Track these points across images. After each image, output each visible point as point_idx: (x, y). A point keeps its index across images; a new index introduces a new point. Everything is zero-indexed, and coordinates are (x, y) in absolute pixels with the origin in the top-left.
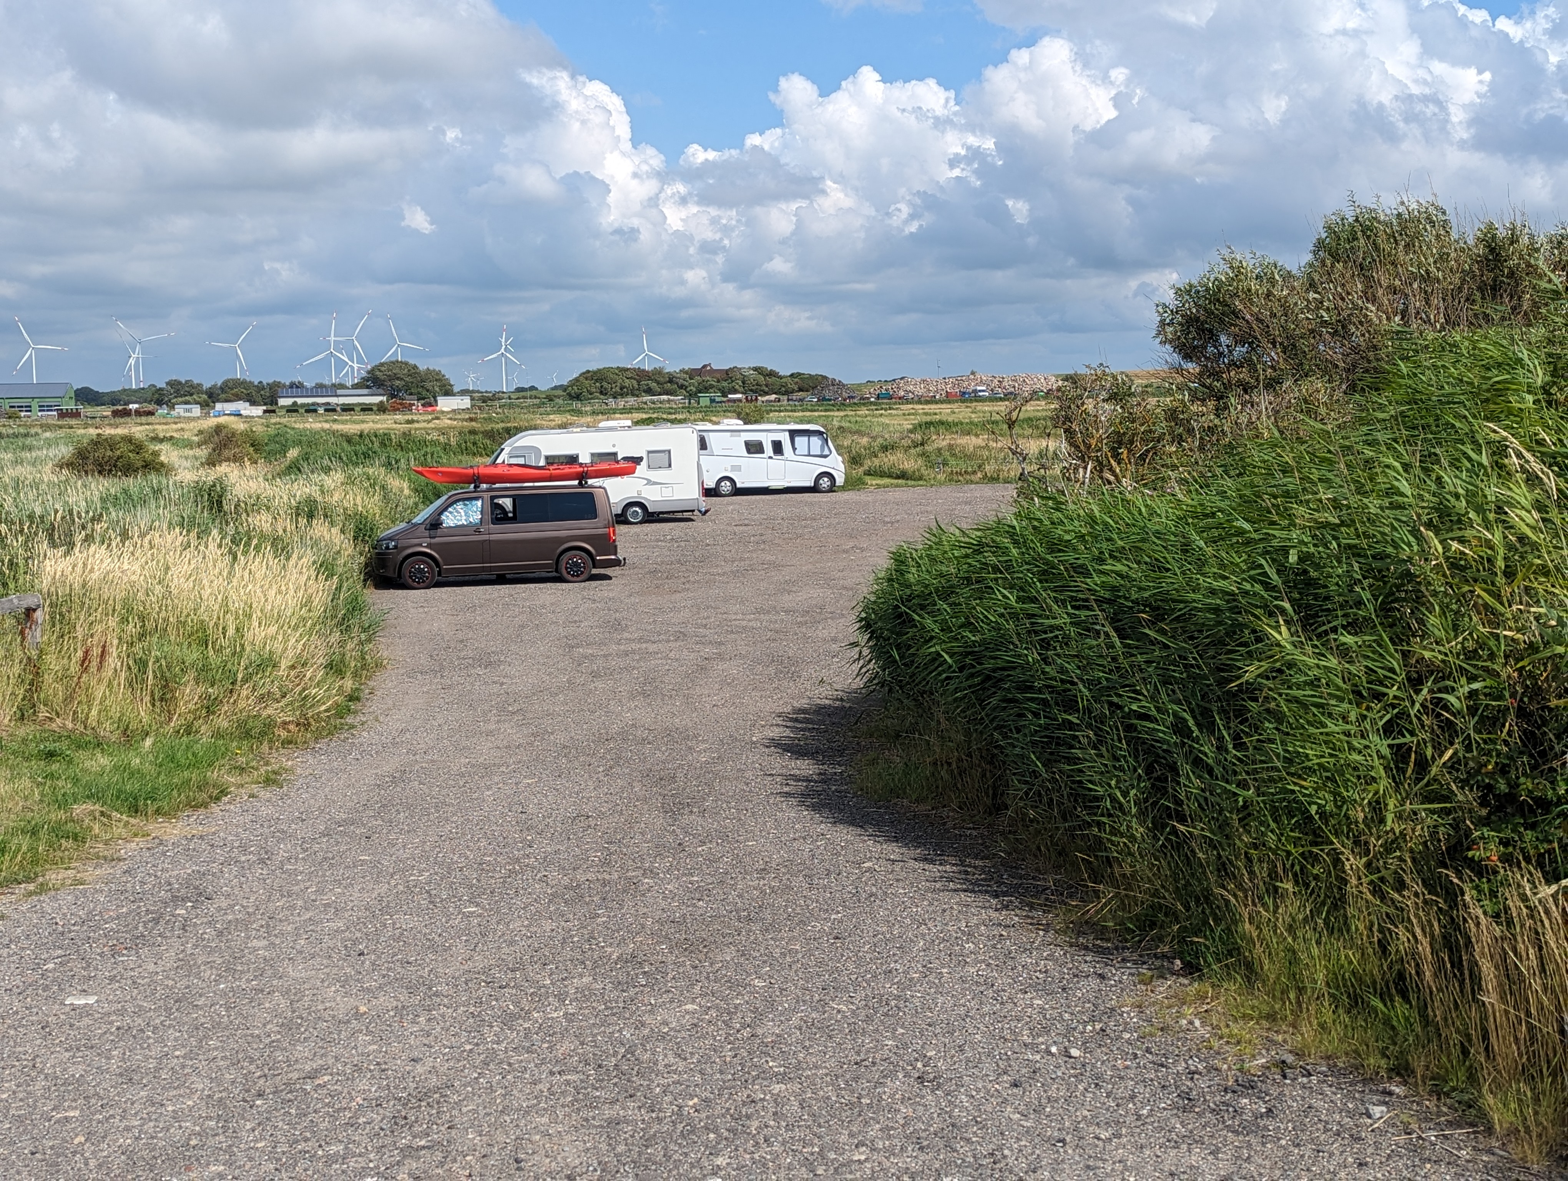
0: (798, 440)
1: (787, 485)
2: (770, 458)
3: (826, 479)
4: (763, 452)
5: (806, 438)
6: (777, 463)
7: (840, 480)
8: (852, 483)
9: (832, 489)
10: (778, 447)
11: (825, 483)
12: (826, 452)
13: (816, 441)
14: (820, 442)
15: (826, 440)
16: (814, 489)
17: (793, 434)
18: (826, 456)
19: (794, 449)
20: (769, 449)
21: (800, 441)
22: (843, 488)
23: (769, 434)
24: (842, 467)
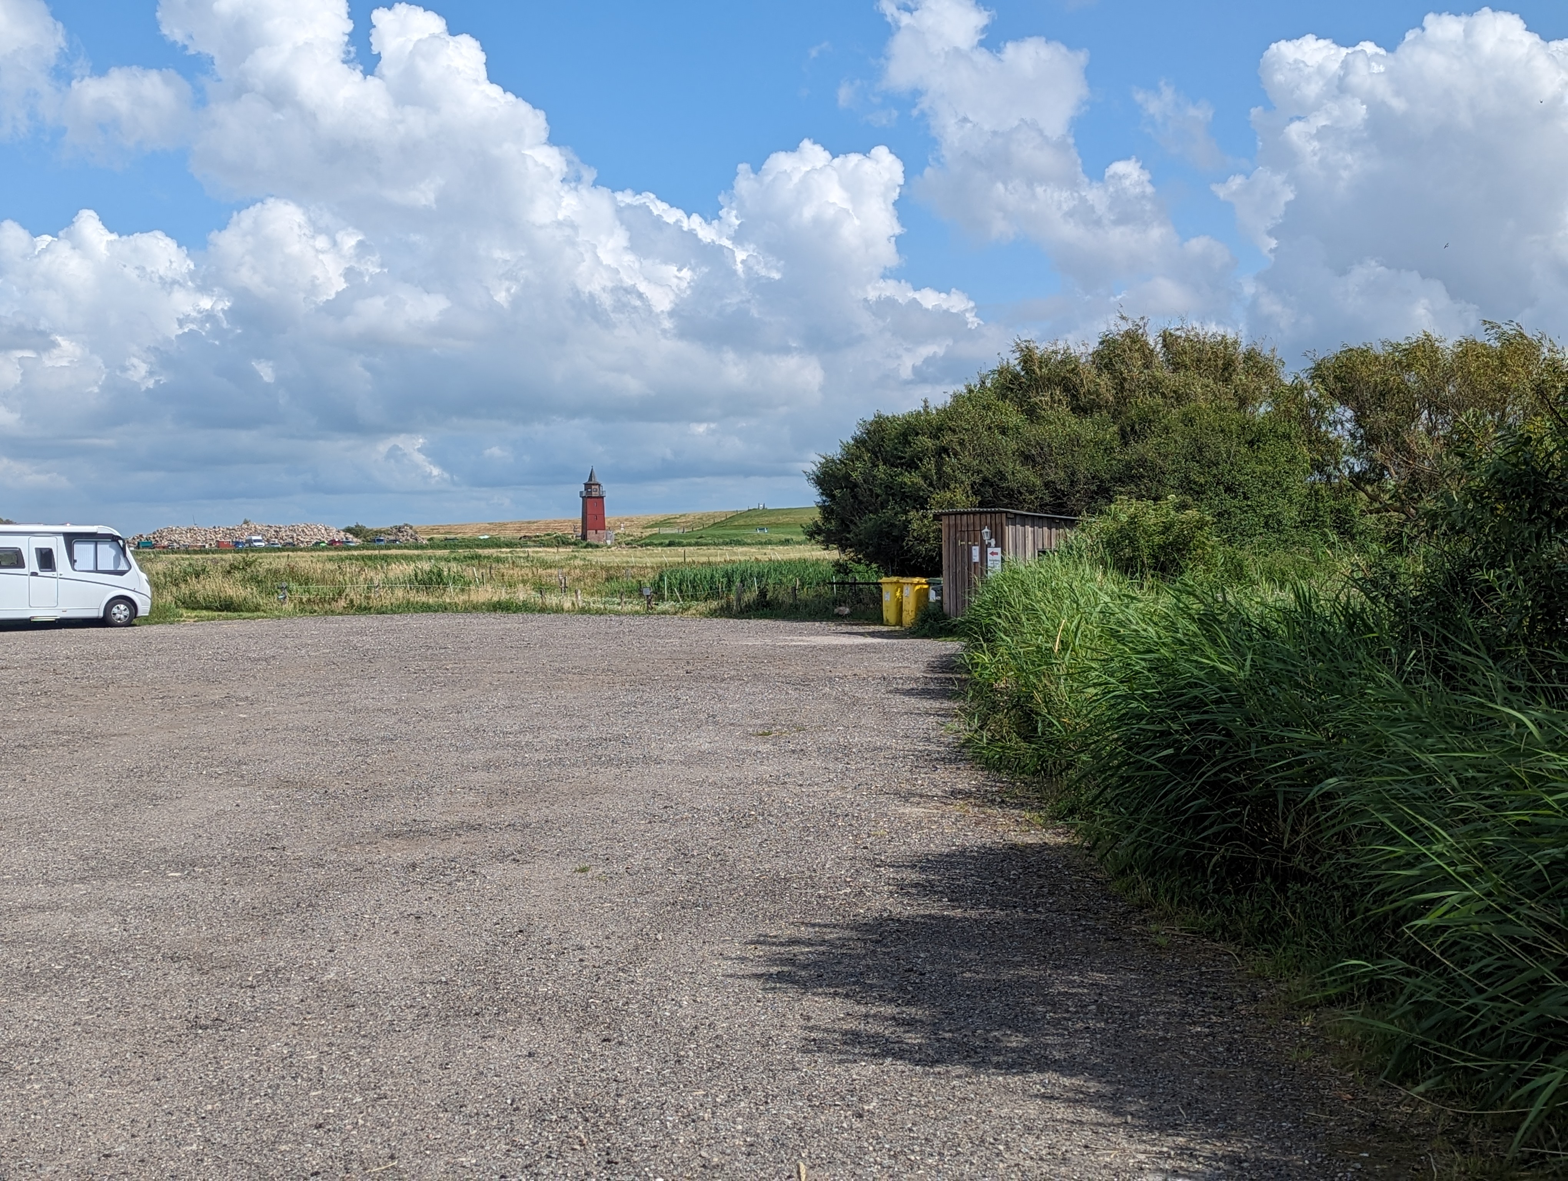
0: (78, 548)
1: (60, 615)
2: (34, 574)
3: (122, 607)
4: (22, 566)
5: (91, 547)
6: (46, 582)
7: (144, 609)
8: (159, 615)
9: (132, 620)
10: (46, 559)
11: (121, 612)
12: (123, 567)
13: (107, 552)
14: (113, 552)
15: (123, 550)
16: (104, 622)
17: (71, 539)
18: (122, 573)
19: (73, 562)
20: (32, 562)
21: (83, 550)
22: (147, 621)
23: (33, 539)
24: (147, 589)
